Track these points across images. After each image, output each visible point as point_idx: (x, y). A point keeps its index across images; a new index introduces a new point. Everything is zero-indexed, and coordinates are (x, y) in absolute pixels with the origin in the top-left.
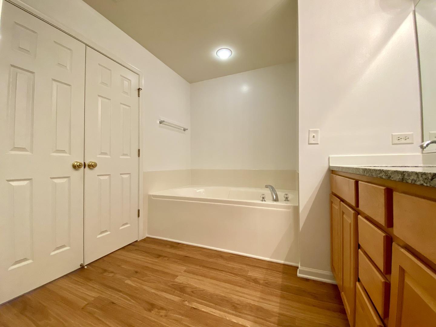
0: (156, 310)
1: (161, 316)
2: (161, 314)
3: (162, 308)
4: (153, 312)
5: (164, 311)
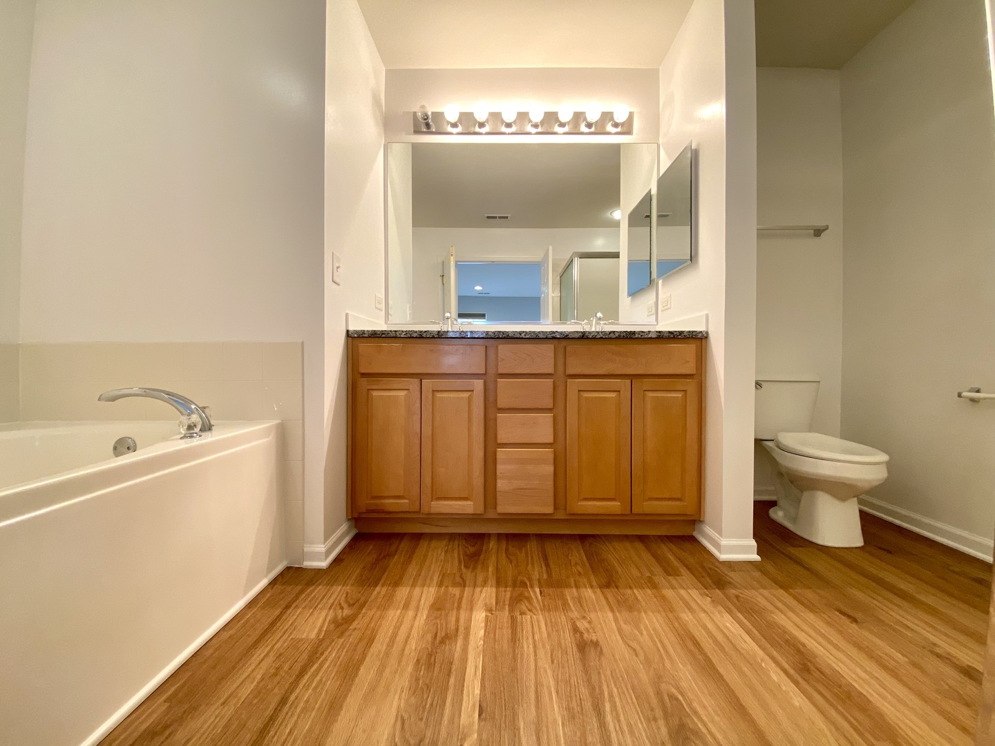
0: (586, 635)
1: (590, 622)
2: (587, 625)
3: (576, 630)
4: (594, 639)
5: (578, 624)
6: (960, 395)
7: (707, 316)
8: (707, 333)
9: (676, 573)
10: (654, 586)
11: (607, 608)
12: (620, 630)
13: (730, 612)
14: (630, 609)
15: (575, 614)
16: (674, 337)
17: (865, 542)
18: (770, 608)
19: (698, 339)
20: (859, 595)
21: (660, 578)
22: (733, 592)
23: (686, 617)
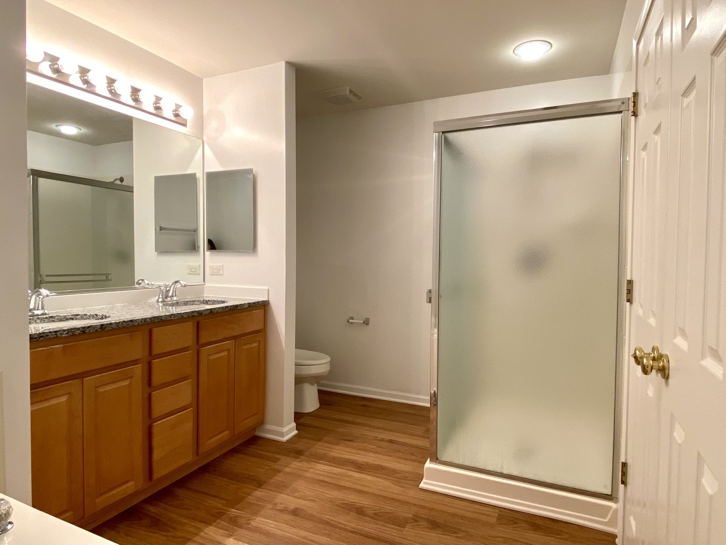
6: (348, 322)
7: (268, 290)
8: (269, 301)
9: (278, 460)
10: (279, 471)
11: (278, 494)
12: (295, 497)
13: (318, 463)
14: (286, 487)
15: (270, 506)
16: (256, 306)
17: (320, 404)
18: (327, 452)
19: (264, 306)
20: (341, 430)
21: (276, 466)
22: (307, 453)
23: (308, 475)
